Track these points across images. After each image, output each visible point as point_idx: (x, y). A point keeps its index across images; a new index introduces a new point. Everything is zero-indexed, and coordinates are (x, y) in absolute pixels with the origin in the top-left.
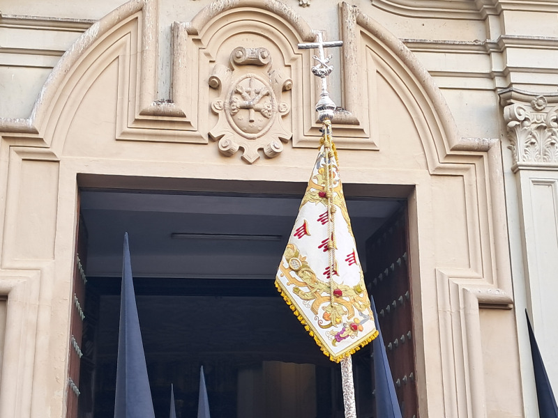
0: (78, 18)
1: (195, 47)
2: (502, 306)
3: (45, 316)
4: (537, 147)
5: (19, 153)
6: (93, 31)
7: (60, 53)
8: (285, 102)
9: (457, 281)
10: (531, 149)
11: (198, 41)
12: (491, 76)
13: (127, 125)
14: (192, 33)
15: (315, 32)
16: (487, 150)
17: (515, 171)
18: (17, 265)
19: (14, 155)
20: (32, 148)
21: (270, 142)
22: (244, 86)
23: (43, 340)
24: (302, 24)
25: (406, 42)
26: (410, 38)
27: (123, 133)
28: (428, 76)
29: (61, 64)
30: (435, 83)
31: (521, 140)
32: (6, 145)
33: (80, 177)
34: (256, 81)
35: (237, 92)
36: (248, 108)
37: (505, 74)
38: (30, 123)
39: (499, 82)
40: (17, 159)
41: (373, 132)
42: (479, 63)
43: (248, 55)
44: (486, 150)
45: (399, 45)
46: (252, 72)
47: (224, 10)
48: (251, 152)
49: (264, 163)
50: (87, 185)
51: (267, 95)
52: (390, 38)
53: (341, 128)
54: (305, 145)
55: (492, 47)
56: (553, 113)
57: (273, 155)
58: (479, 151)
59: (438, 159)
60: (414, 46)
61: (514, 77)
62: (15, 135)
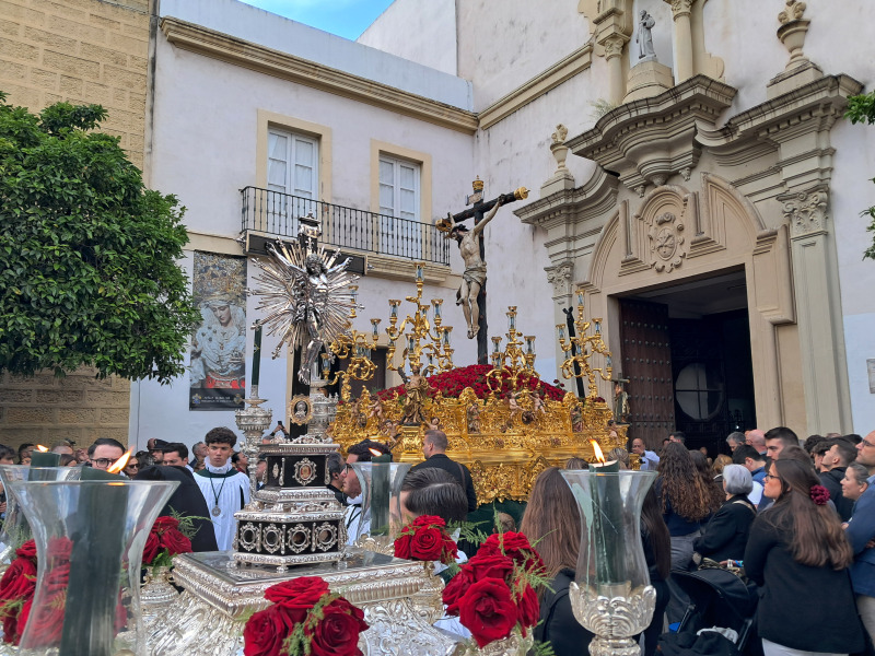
1: (642, 222)
2: (790, 323)
4: (804, 223)
6: (603, 231)
8: (681, 236)
11: (642, 219)
13: (619, 269)
14: (637, 217)
16: (776, 233)
20: (591, 289)
21: (676, 260)
25: (732, 183)
26: (733, 180)
27: (619, 273)
30: (751, 201)
33: (609, 295)
34: (669, 229)
37: (784, 184)
41: (719, 240)
42: (775, 179)
45: (728, 187)
46: (666, 226)
47: (650, 199)
48: (668, 267)
49: (675, 271)
51: (670, 236)
52: (723, 184)
53: (703, 244)
54: (692, 256)
55: (777, 169)
56: (812, 199)
57: (678, 266)
58: (772, 236)
59: (754, 246)
60: (737, 184)
61: (790, 184)
62: (584, 286)
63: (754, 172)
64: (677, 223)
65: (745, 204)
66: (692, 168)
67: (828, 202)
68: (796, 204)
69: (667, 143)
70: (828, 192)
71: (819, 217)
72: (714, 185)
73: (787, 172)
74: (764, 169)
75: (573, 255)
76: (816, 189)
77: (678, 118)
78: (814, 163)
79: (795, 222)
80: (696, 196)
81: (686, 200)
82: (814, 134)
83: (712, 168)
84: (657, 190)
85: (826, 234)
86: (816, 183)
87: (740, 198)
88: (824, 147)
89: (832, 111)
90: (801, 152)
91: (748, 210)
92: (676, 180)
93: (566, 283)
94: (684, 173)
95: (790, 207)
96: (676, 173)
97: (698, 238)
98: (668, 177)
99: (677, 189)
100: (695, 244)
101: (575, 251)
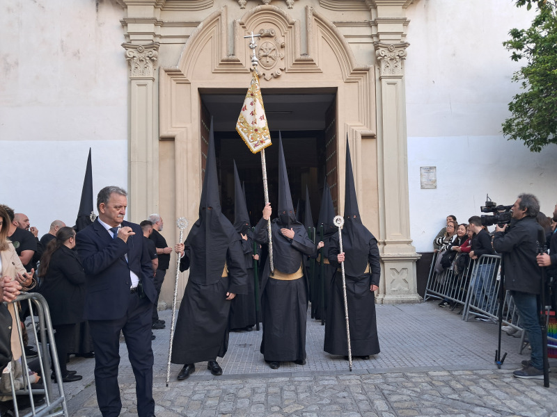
0: (194, 20)
1: (243, 30)
2: (372, 137)
3: (190, 146)
4: (390, 68)
5: (175, 80)
6: (200, 26)
7: (188, 37)
8: (282, 53)
9: (353, 128)
10: (387, 69)
11: (245, 27)
12: (371, 37)
13: (216, 66)
14: (242, 24)
15: (294, 20)
16: (368, 70)
17: (380, 79)
18: (177, 126)
19: (172, 81)
20: (180, 78)
21: (277, 71)
22: (264, 47)
23: (190, 155)
24: (288, 17)
25: (334, 23)
26: (336, 21)
27: (215, 70)
28: (344, 38)
29: (188, 41)
30: (346, 41)
31: (383, 65)
32: (169, 77)
33: (200, 90)
34: (270, 43)
35: (261, 49)
36: (266, 56)
37: (377, 36)
38: (178, 68)
39: (375, 39)
40: (174, 83)
42: (366, 31)
43: (265, 32)
45: (331, 24)
46: (268, 40)
48: (268, 75)
49: (273, 80)
50: (203, 93)
51: (273, 50)
52: (327, 21)
53: (305, 63)
54: (292, 72)
55: (374, 23)
56: (397, 52)
57: (277, 77)
58: (365, 71)
59: (348, 75)
60: (338, 24)
61: (382, 37)
62: (172, 73)
63: (353, 20)
72: (318, 19)
73: (381, 28)
75: (158, 40)
76: (399, 46)
78: (398, 27)
81: (292, 24)
82: (401, 8)
84: (264, 6)
86: (400, 42)
87: (342, 36)
91: (349, 49)
92: (279, 5)
93: (150, 65)
94: (289, 1)
95: (384, 53)
97: (303, 57)
99: (285, 12)
100: (299, 62)
101: (161, 37)
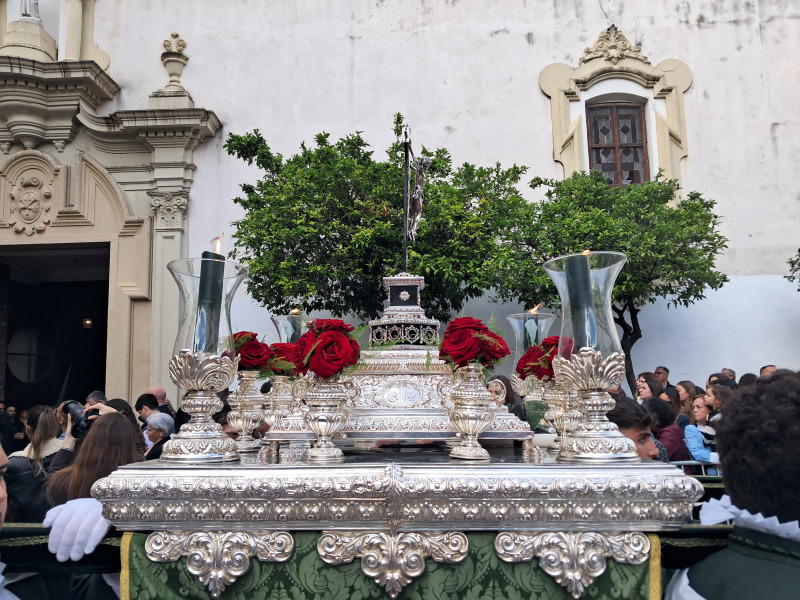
2: (145, 300)
4: (166, 219)
8: (47, 204)
10: (163, 220)
11: (4, 176)
12: (151, 183)
15: (59, 167)
17: (156, 232)
21: (39, 225)
22: (24, 198)
24: (53, 163)
25: (107, 168)
26: (108, 165)
28: (117, 185)
34: (33, 194)
35: (21, 201)
37: (155, 181)
41: (89, 216)
44: (142, 222)
45: (102, 169)
46: (30, 190)
47: (16, 159)
48: (29, 229)
49: (36, 235)
51: (35, 201)
52: (98, 167)
53: (69, 216)
54: (56, 225)
55: (150, 168)
56: (175, 201)
57: (40, 232)
58: (139, 223)
59: (121, 228)
60: (112, 170)
61: (159, 183)
64: (45, 190)
65: (118, 190)
66: (67, 142)
67: (187, 207)
68: (162, 201)
69: (46, 111)
70: (187, 198)
71: (179, 216)
72: (89, 165)
73: (159, 173)
74: (139, 165)
76: (180, 194)
77: (62, 91)
78: (179, 172)
79: (159, 216)
80: (68, 170)
81: (58, 171)
82: (182, 150)
83: (88, 149)
84: (26, 152)
85: (182, 231)
86: (180, 189)
87: (114, 183)
88: (189, 162)
89: (199, 137)
90: (171, 161)
91: (120, 196)
92: (48, 149)
94: (58, 144)
95: (158, 203)
96: (50, 142)
97: (67, 209)
98: (41, 143)
99: (49, 158)
100: (62, 214)
